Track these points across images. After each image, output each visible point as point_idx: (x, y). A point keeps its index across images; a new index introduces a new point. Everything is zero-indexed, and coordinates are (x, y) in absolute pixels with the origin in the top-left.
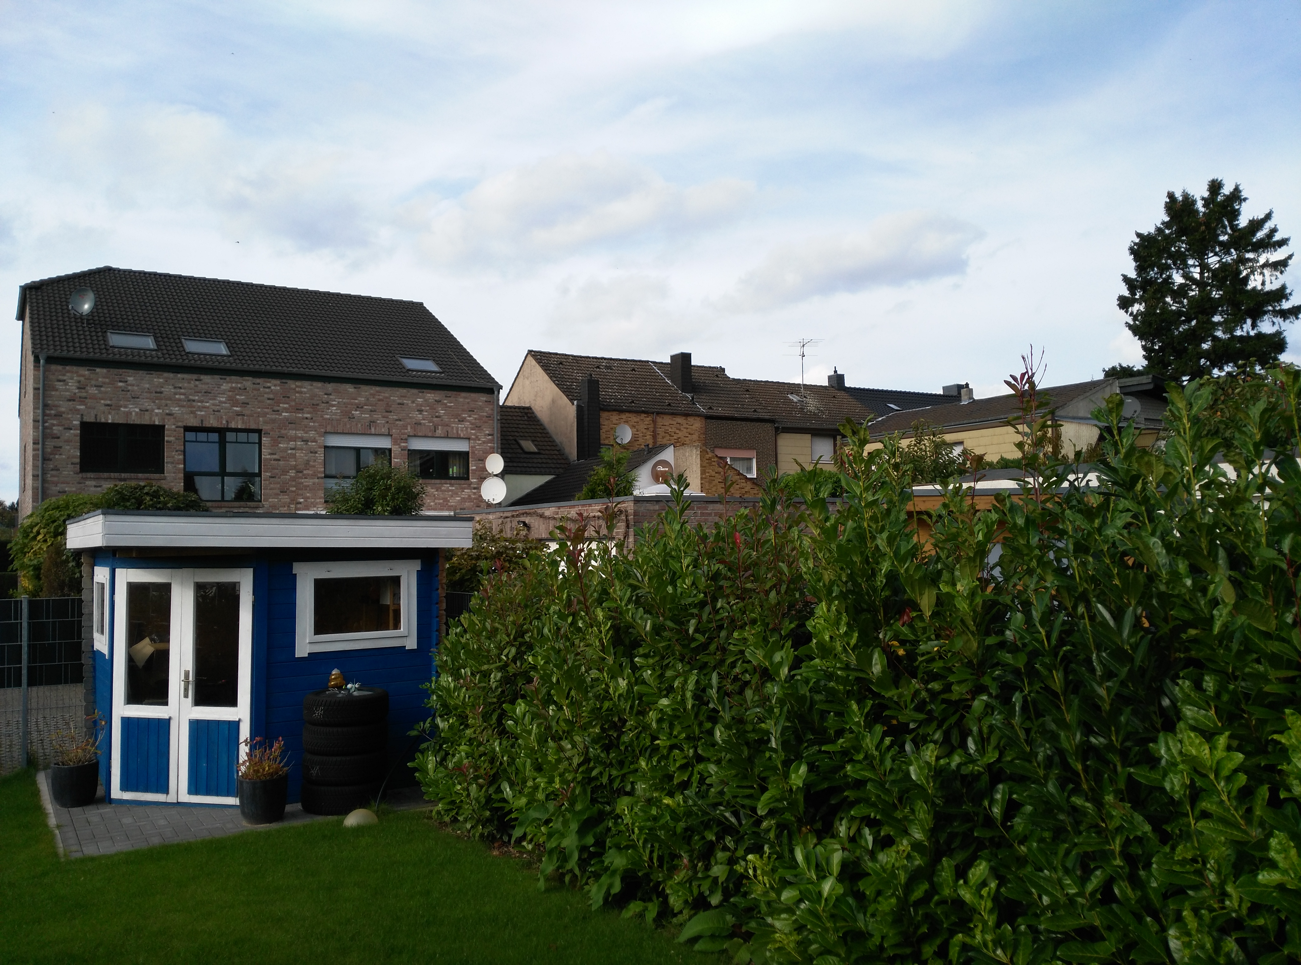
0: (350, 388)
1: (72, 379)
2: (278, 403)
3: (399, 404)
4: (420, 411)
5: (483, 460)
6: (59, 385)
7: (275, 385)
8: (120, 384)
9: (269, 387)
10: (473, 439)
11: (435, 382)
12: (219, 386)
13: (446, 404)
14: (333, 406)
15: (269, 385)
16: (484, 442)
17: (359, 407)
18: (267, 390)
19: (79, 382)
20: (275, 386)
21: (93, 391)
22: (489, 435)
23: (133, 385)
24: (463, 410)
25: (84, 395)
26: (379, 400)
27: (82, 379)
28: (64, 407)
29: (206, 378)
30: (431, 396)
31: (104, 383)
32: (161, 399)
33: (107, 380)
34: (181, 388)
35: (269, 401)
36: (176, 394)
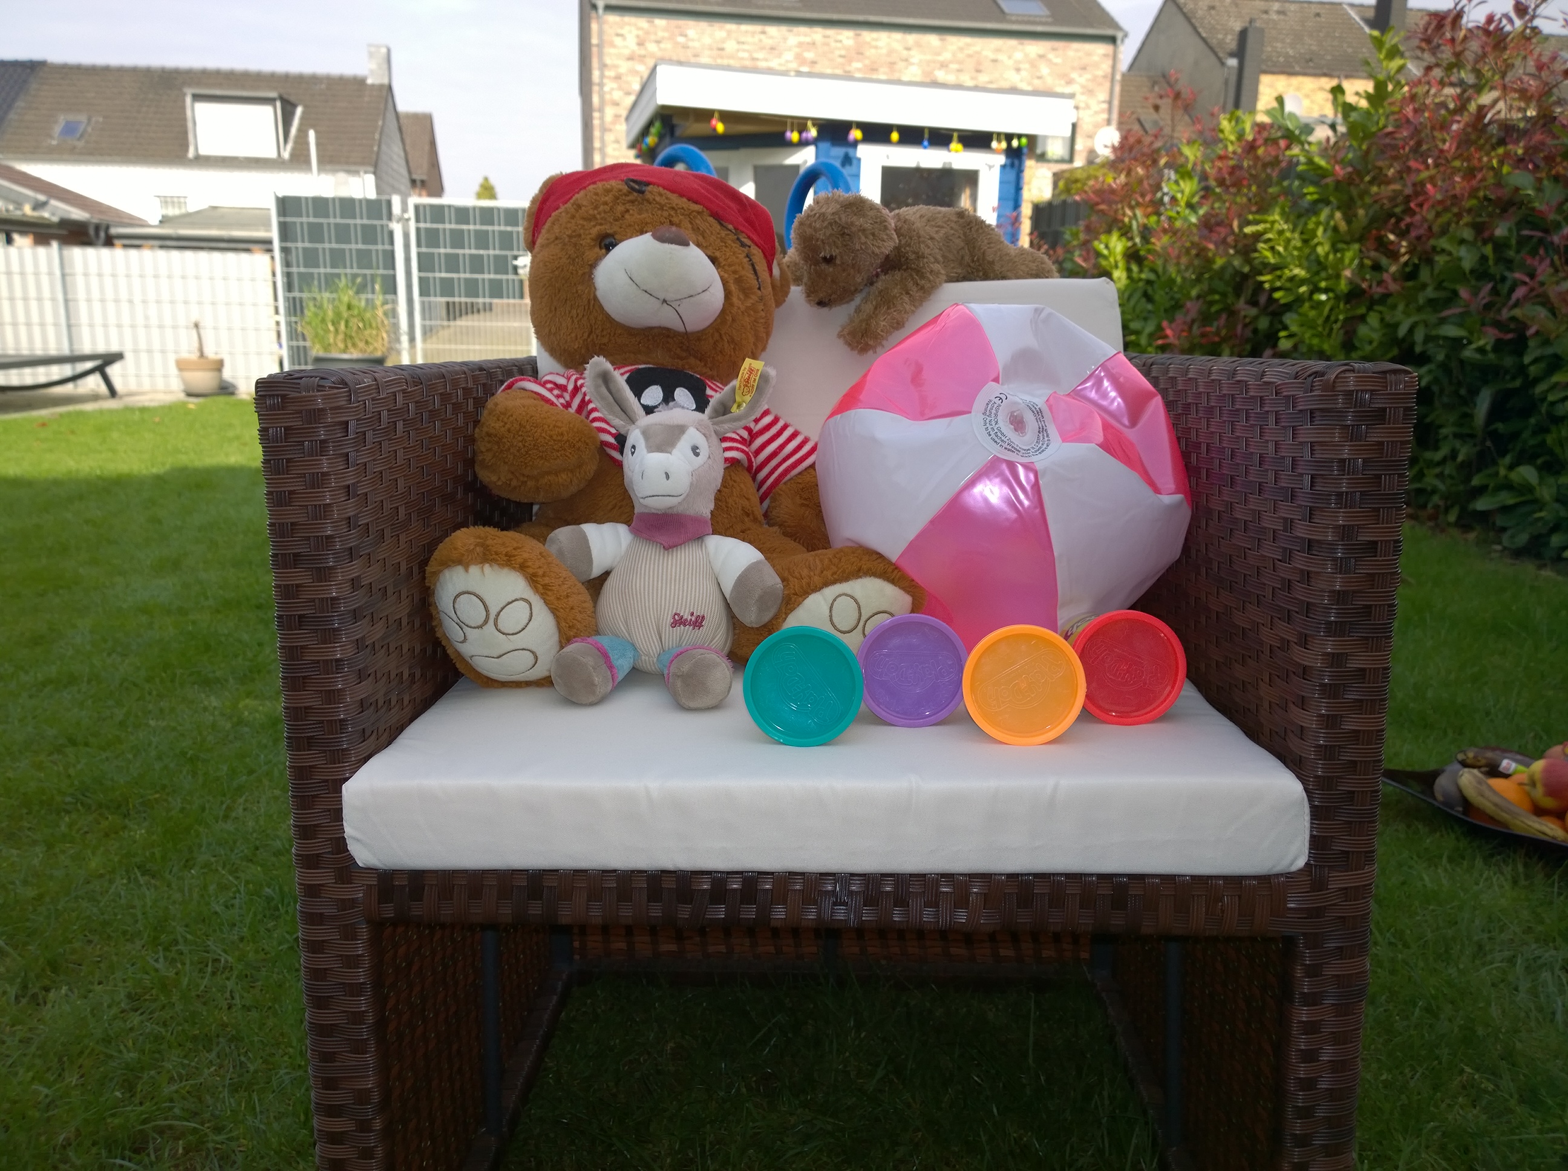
0: (933, 39)
1: (630, 32)
2: (850, 61)
3: (995, 61)
4: (1018, 70)
5: (1090, 136)
6: (618, 41)
7: (846, 37)
8: (681, 39)
9: (841, 41)
10: (1084, 109)
11: (1039, 28)
12: (785, 39)
13: (1050, 61)
14: (913, 64)
15: (840, 37)
16: (1096, 113)
17: (943, 65)
18: (839, 45)
19: (638, 36)
20: (848, 38)
21: (652, 47)
22: (1104, 102)
23: (693, 40)
24: (1073, 69)
25: (643, 52)
26: (970, 56)
27: (640, 33)
28: (624, 67)
29: (774, 31)
30: (1034, 48)
31: (663, 38)
32: (722, 57)
33: (666, 34)
34: (743, 43)
35: (841, 60)
36: (738, 51)
